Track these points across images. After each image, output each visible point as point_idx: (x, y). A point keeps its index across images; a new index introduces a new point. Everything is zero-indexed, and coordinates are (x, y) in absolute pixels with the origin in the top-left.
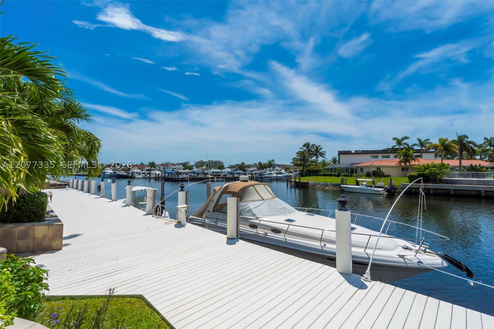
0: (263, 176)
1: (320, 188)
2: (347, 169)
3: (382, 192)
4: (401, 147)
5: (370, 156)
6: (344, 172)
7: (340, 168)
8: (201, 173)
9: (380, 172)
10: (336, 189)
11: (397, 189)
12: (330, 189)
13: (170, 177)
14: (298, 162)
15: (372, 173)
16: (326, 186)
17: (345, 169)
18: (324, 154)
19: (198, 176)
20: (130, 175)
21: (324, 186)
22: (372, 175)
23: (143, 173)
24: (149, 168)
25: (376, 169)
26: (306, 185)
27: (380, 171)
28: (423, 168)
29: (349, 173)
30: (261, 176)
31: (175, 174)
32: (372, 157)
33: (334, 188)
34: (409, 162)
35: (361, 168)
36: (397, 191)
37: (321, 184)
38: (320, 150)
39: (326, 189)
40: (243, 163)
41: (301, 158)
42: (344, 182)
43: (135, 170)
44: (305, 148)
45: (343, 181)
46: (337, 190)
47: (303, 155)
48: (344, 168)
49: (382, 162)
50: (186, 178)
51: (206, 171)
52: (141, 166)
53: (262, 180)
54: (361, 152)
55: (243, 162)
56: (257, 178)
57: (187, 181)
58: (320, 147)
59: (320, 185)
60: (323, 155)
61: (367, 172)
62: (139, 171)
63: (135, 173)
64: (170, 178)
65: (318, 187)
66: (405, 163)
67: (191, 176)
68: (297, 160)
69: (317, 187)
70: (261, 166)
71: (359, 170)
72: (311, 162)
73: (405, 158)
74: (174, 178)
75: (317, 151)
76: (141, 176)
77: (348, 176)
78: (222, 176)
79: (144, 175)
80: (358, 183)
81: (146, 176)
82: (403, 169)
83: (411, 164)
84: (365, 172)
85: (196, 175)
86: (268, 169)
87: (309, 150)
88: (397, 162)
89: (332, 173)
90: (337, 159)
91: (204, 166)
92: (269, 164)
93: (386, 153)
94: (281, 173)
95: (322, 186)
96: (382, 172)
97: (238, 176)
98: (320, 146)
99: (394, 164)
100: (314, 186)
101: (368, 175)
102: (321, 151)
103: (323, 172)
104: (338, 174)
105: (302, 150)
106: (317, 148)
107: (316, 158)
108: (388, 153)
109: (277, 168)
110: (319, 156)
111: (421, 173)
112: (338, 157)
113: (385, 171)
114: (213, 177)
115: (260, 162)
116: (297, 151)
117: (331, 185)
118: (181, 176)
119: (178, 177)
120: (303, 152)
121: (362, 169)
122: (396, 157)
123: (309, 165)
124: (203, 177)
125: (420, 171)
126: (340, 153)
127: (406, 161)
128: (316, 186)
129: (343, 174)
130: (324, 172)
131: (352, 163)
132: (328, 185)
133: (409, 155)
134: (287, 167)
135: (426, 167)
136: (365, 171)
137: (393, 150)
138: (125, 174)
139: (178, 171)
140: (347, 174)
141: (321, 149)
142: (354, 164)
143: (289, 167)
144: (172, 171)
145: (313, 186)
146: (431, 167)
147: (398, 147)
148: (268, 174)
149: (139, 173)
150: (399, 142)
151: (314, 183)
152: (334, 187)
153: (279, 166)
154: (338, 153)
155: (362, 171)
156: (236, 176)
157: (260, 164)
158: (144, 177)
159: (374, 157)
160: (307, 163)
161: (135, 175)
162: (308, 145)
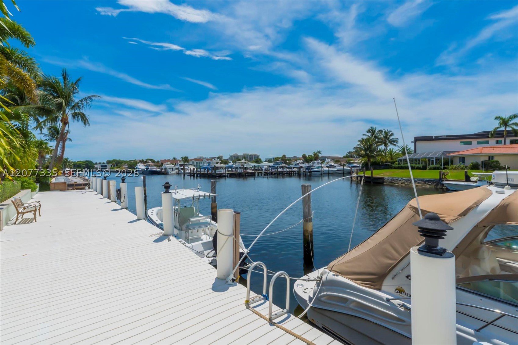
0: (312, 170)
1: (403, 185)
2: (438, 160)
4: (508, 129)
5: (459, 142)
6: (433, 164)
7: (426, 158)
8: (241, 168)
9: (495, 163)
10: (428, 186)
12: (420, 186)
13: (207, 172)
14: (363, 152)
15: (480, 163)
17: (434, 160)
18: (397, 142)
19: (237, 171)
20: (163, 171)
22: (480, 167)
23: (176, 169)
24: (182, 163)
25: (487, 159)
26: (381, 181)
27: (492, 161)
29: (441, 165)
30: (310, 170)
31: (212, 169)
32: (462, 143)
33: (425, 185)
35: (460, 158)
37: (404, 180)
38: (390, 136)
40: (284, 156)
41: (366, 147)
43: (168, 166)
44: (369, 134)
47: (368, 144)
48: (432, 158)
50: (225, 173)
51: (245, 164)
52: (174, 161)
53: (311, 174)
54: (446, 137)
55: (284, 154)
56: (304, 173)
57: (225, 176)
58: (391, 133)
59: (403, 181)
60: (395, 143)
61: (472, 163)
62: (172, 166)
64: (206, 174)
65: (400, 183)
67: (229, 171)
68: (361, 149)
69: (398, 183)
70: (306, 159)
71: (456, 161)
72: (379, 151)
74: (211, 174)
75: (387, 139)
76: (174, 172)
77: (441, 169)
78: (264, 171)
79: (177, 170)
80: (467, 179)
81: (180, 172)
84: (468, 164)
85: (234, 170)
86: (315, 161)
87: (375, 137)
89: (414, 165)
91: (243, 160)
92: (315, 157)
93: (483, 137)
94: (332, 167)
95: (406, 182)
96: (497, 162)
97: (282, 171)
98: (390, 131)
101: (476, 167)
102: (391, 138)
103: (397, 164)
104: (423, 166)
105: (365, 137)
106: (386, 133)
107: (384, 147)
108: (488, 137)
109: (327, 160)
110: (389, 144)
112: (413, 145)
113: (502, 161)
114: (254, 172)
115: (304, 154)
116: (360, 139)
117: (421, 182)
118: (218, 172)
119: (215, 171)
120: (367, 140)
121: (462, 159)
122: (498, 141)
123: (377, 155)
124: (242, 172)
126: (417, 140)
128: (397, 182)
129: (432, 166)
130: (399, 164)
131: (445, 151)
134: (337, 160)
136: (469, 162)
138: (157, 169)
139: (215, 166)
140: (438, 166)
141: (392, 134)
142: (449, 152)
143: (339, 159)
144: (208, 165)
145: (391, 183)
147: (503, 129)
148: (318, 168)
149: (173, 168)
150: (505, 123)
151: (393, 179)
152: (425, 183)
153: (328, 158)
154: (413, 140)
155: (463, 162)
156: (279, 170)
157: (304, 156)
158: (178, 172)
159: (465, 143)
160: (373, 154)
161: (168, 170)
162: (373, 131)
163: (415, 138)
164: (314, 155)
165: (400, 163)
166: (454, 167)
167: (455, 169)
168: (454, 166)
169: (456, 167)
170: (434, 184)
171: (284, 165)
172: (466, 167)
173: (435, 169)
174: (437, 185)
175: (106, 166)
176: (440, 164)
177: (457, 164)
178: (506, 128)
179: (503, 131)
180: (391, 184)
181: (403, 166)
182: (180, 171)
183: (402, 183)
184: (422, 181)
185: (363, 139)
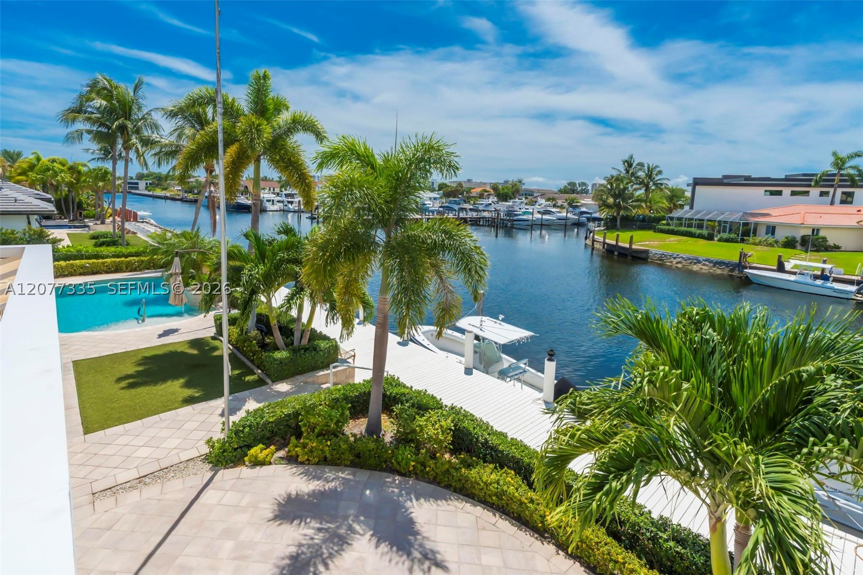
2: (734, 225)
3: (855, 294)
5: (763, 191)
6: (724, 231)
7: (715, 222)
9: (820, 240)
10: (719, 272)
12: (705, 269)
14: (610, 199)
15: (798, 239)
16: (695, 263)
17: (728, 225)
21: (691, 263)
22: (798, 245)
23: (279, 202)
25: (809, 232)
26: (643, 256)
27: (819, 236)
29: (738, 236)
30: (511, 218)
32: (768, 193)
33: (715, 269)
35: (769, 227)
37: (682, 257)
38: (656, 174)
39: (694, 269)
43: (265, 196)
45: (744, 257)
46: (722, 274)
48: (725, 222)
49: (822, 215)
53: (513, 224)
58: (657, 169)
59: (679, 260)
61: (786, 238)
62: (272, 196)
63: (265, 201)
65: (674, 263)
68: (607, 194)
69: (671, 262)
70: (500, 194)
71: (762, 230)
75: (651, 179)
76: (275, 207)
77: (736, 242)
79: (281, 205)
80: (781, 266)
81: (286, 208)
84: (780, 238)
86: (517, 200)
87: (632, 175)
89: (693, 230)
90: (688, 194)
92: (514, 189)
94: (548, 212)
95: (683, 261)
96: (824, 239)
97: (465, 216)
98: (657, 167)
100: (663, 260)
101: (790, 244)
102: (658, 177)
103: (664, 225)
104: (708, 234)
105: (615, 173)
106: (650, 170)
107: (645, 192)
109: (540, 201)
112: (690, 189)
113: (832, 238)
117: (707, 263)
120: (619, 179)
121: (771, 229)
122: (822, 194)
126: (698, 182)
128: (669, 260)
129: (725, 235)
130: (668, 224)
132: (699, 262)
134: (550, 196)
136: (781, 235)
138: (248, 202)
140: (733, 236)
141: (660, 172)
142: (753, 216)
145: (660, 260)
149: (273, 201)
151: (663, 254)
152: (714, 266)
154: (691, 182)
155: (773, 233)
156: (461, 215)
157: (495, 188)
158: (282, 208)
159: (773, 193)
160: (627, 203)
161: (265, 204)
162: (629, 164)
163: (695, 179)
164: (513, 187)
165: (670, 222)
166: (757, 241)
167: (759, 244)
168: (758, 239)
169: (760, 241)
170: (728, 269)
171: (467, 206)
172: (776, 242)
173: (727, 240)
174: (732, 270)
175: (137, 184)
176: (736, 233)
177: (762, 236)
180: (659, 262)
181: (676, 229)
182: (286, 206)
183: (677, 263)
184: (709, 262)
185: (613, 177)
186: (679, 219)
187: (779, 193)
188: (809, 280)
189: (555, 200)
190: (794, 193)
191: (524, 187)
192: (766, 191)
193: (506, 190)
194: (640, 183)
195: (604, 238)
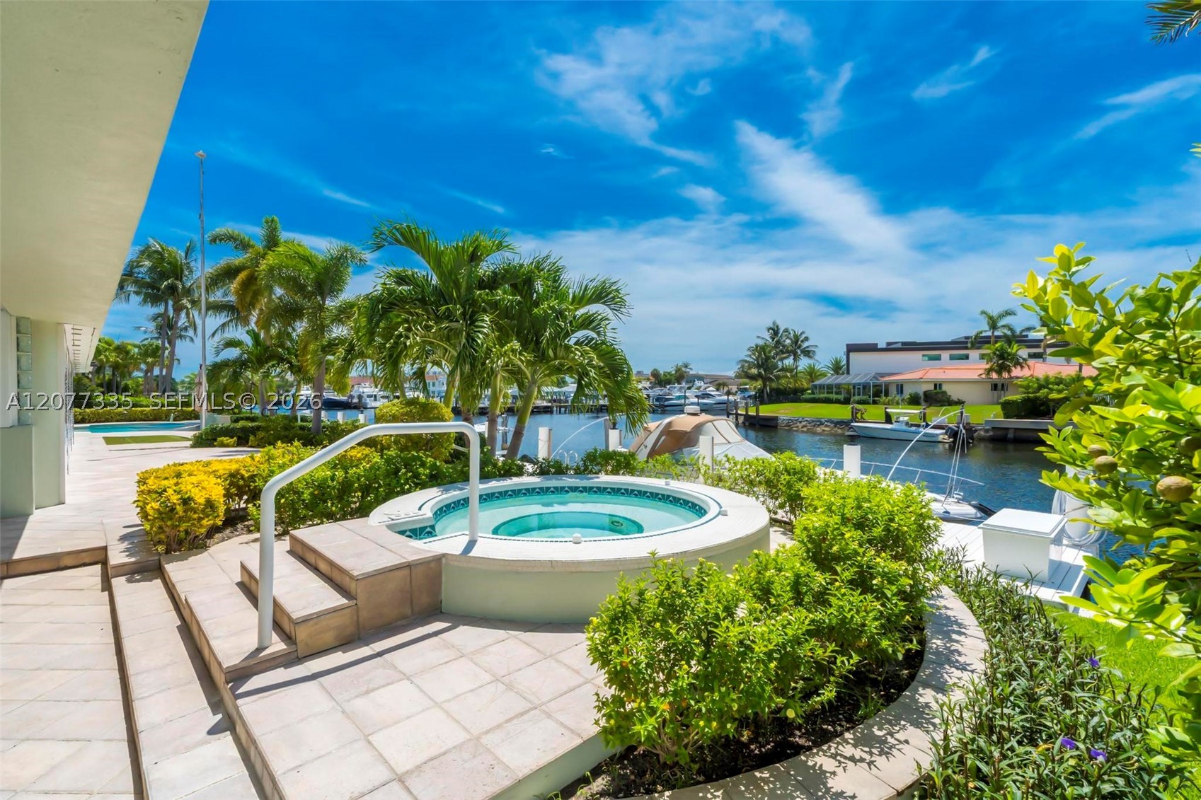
0: (666, 403)
1: (805, 429)
2: (865, 386)
3: (941, 436)
4: (996, 333)
5: (921, 356)
6: (859, 395)
7: (849, 384)
9: (941, 395)
10: (838, 432)
11: (976, 431)
12: (827, 430)
14: (753, 370)
15: (921, 395)
16: (819, 425)
17: (861, 387)
18: (814, 352)
21: (814, 426)
23: (383, 397)
25: (931, 387)
26: (772, 424)
27: (940, 391)
28: (1036, 385)
29: (870, 397)
30: (662, 403)
32: (926, 358)
33: (836, 429)
34: (1009, 372)
35: (897, 385)
36: (975, 435)
37: (807, 420)
38: (802, 341)
39: (818, 432)
41: (759, 361)
42: (859, 415)
43: (365, 390)
44: (768, 337)
45: (856, 413)
46: (842, 434)
47: (763, 355)
48: (859, 384)
49: (949, 370)
53: (666, 410)
54: (899, 346)
58: (803, 336)
59: (804, 423)
60: (811, 355)
61: (910, 395)
63: (365, 397)
65: (800, 427)
66: (999, 373)
68: (751, 365)
69: (797, 427)
70: (659, 380)
71: (893, 390)
72: (782, 370)
73: (1001, 362)
75: (798, 347)
77: (868, 403)
80: (888, 419)
82: (995, 387)
83: (1013, 374)
84: (906, 396)
86: (676, 385)
87: (778, 342)
88: (982, 372)
89: (831, 396)
90: (844, 362)
92: (678, 374)
93: (960, 347)
94: (708, 396)
95: (809, 424)
96: (944, 393)
98: (802, 333)
99: (974, 375)
100: (790, 426)
101: (914, 401)
102: (805, 344)
103: (810, 394)
104: (844, 398)
105: (761, 342)
106: (796, 337)
107: (793, 361)
108: (966, 348)
109: (698, 383)
110: (801, 356)
111: (1031, 395)
112: (845, 357)
113: (953, 392)
114: (550, 404)
115: (656, 369)
116: (751, 345)
117: (829, 424)
120: (763, 348)
121: (900, 389)
122: (981, 357)
123: (778, 377)
125: (1029, 393)
126: (852, 349)
127: (1001, 368)
128: (796, 425)
129: (857, 398)
130: (813, 393)
131: (876, 373)
132: (822, 423)
133: (1009, 354)
134: (721, 381)
135: (1042, 382)
136: (907, 393)
137: (978, 342)
138: (340, 397)
140: (865, 397)
141: (807, 339)
142: (883, 375)
143: (725, 381)
145: (787, 426)
146: (1052, 383)
147: (989, 333)
148: (679, 398)
149: (375, 395)
150: (993, 323)
151: (790, 419)
152: (835, 426)
153: (701, 378)
154: (845, 349)
155: (901, 392)
157: (655, 374)
159: (932, 358)
160: (772, 374)
161: (366, 400)
162: (775, 331)
163: (848, 345)
164: (676, 371)
165: (815, 391)
168: (886, 399)
176: (868, 394)
177: (891, 395)
178: (993, 333)
179: (989, 337)
181: (815, 397)
183: (802, 427)
185: (757, 346)
186: (820, 386)
187: (938, 358)
188: (904, 427)
189: (727, 386)
190: (952, 358)
191: (691, 372)
192: (924, 356)
193: (668, 377)
194: (788, 352)
195: (747, 411)
